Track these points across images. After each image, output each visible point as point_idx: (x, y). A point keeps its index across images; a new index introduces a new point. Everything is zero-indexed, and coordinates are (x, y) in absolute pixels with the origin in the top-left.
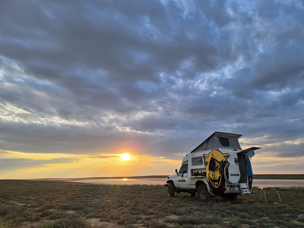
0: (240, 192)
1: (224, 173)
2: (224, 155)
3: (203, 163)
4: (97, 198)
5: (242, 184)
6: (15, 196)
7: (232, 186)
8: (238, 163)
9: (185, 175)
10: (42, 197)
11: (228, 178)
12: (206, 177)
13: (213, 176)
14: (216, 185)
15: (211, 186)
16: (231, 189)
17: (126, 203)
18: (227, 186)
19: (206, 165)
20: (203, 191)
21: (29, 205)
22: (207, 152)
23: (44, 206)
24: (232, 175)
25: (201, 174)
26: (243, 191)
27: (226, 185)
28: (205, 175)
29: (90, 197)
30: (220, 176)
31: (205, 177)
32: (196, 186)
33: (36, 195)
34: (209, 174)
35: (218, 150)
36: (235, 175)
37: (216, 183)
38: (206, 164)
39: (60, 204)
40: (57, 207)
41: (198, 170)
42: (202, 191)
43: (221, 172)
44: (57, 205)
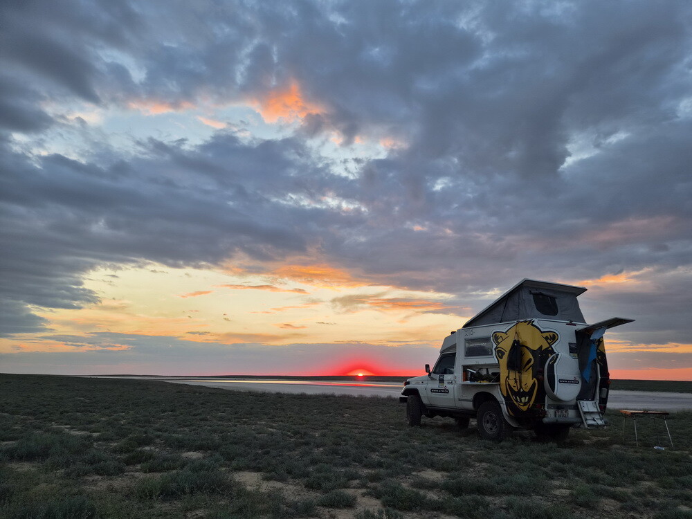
0: (579, 420)
1: (543, 375)
2: (545, 335)
3: (494, 351)
4: (245, 422)
5: (585, 402)
6: (61, 413)
7: (560, 405)
8: (576, 354)
9: (447, 377)
10: (123, 417)
11: (553, 388)
12: (500, 385)
13: (516, 382)
14: (523, 404)
15: (510, 404)
16: (559, 413)
17: (314, 437)
18: (549, 407)
19: (501, 358)
20: (491, 416)
21: (95, 435)
22: (503, 328)
23: (130, 439)
24: (561, 381)
25: (487, 378)
26: (586, 420)
27: (546, 405)
28: (498, 379)
29: (230, 420)
30: (534, 384)
31: (496, 385)
32: (474, 405)
33: (108, 411)
34: (508, 377)
35: (531, 323)
36: (568, 382)
37: (523, 399)
38: (500, 354)
39: (166, 434)
40: (158, 441)
41: (480, 367)
42: (488, 416)
43: (538, 374)
44: (158, 437)
